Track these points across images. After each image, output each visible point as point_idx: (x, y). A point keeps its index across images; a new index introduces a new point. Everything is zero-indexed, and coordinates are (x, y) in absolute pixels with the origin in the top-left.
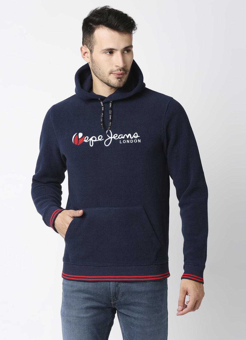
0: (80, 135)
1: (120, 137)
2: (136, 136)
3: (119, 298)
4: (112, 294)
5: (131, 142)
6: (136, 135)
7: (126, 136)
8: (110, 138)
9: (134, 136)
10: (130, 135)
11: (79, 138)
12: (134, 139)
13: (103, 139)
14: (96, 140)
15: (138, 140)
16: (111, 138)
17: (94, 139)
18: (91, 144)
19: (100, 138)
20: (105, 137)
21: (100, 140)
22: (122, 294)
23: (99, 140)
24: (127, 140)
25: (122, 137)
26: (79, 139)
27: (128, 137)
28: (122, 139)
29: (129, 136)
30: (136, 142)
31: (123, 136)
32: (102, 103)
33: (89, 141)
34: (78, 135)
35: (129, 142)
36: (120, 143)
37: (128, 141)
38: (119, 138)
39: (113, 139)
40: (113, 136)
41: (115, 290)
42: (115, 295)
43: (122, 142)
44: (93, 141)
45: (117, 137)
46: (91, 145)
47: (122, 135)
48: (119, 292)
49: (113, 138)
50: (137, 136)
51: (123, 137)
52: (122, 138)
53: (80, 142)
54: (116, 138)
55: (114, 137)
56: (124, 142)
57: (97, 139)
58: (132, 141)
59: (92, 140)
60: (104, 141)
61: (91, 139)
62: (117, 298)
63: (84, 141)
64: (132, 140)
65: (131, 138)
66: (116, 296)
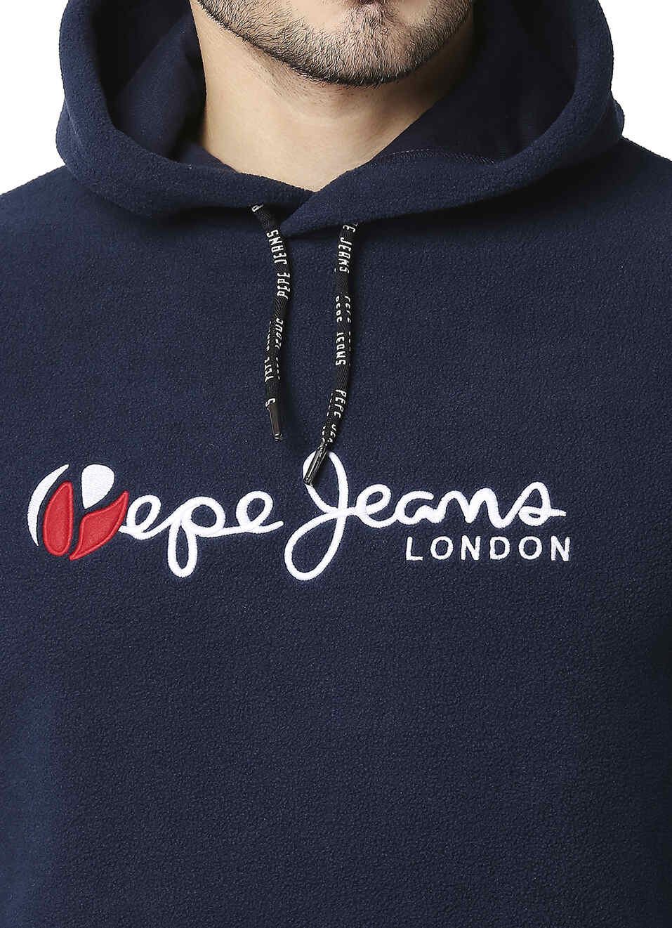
0: (97, 481)
1: (410, 510)
5: (493, 556)
6: (535, 500)
7: (453, 506)
8: (330, 513)
9: (521, 510)
10: (486, 495)
11: (88, 505)
12: (517, 530)
13: (280, 524)
14: (218, 530)
15: (554, 539)
16: (340, 514)
17: (203, 517)
18: (182, 561)
19: (255, 509)
20: (294, 508)
21: (254, 527)
23: (248, 526)
24: (465, 539)
25: (423, 513)
26: (80, 513)
27: (470, 513)
28: (425, 532)
29: (484, 506)
30: (537, 555)
31: (434, 505)
32: (274, 241)
33: (167, 531)
34: (73, 479)
35: (475, 555)
36: (409, 557)
37: (471, 548)
38: (399, 514)
39: (353, 524)
40: (352, 504)
43: (421, 547)
44: (193, 531)
45: (388, 512)
46: (183, 565)
47: (430, 496)
49: (352, 512)
50: (547, 512)
51: (436, 516)
52: (425, 522)
53: (94, 538)
54: (378, 516)
55: (364, 512)
56: (441, 550)
57: (231, 521)
58: (500, 548)
60: (283, 537)
61: (182, 516)
63: (123, 529)
64: (505, 540)
65: (498, 522)
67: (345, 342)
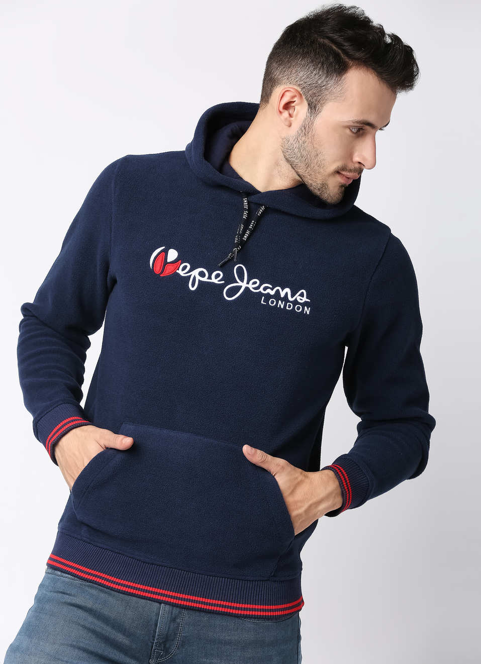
0: (173, 255)
1: (265, 289)
2: (302, 297)
3: (173, 650)
4: (157, 639)
5: (287, 308)
6: (302, 295)
7: (278, 291)
8: (240, 283)
9: (297, 297)
10: (287, 290)
11: (169, 260)
12: (295, 302)
13: (223, 282)
14: (205, 279)
15: (306, 307)
16: (244, 285)
17: (202, 274)
18: (193, 285)
19: (217, 276)
20: (229, 279)
21: (216, 281)
22: (183, 641)
23: (214, 280)
24: (280, 301)
25: (268, 291)
26: (166, 263)
27: (282, 294)
28: (268, 296)
29: (287, 293)
30: (300, 311)
31: (272, 289)
32: (245, 201)
33: (190, 276)
34: (165, 252)
35: (282, 307)
36: (262, 302)
37: (281, 304)
38: (261, 289)
39: (247, 289)
40: (248, 283)
41: (169, 628)
42: (165, 643)
43: (266, 300)
44: (198, 278)
45: (258, 288)
46: (193, 287)
47: (271, 286)
48: (175, 634)
49: (247, 285)
50: (305, 299)
51: (272, 293)
52: (268, 293)
53: (169, 270)
54: (255, 288)
55: (251, 286)
56: (272, 303)
57: (210, 278)
58: (289, 307)
59: (196, 276)
60: (224, 286)
61: (196, 273)
62: (167, 651)
63: (177, 271)
64: (291, 304)
65: (290, 299)
66: (167, 646)
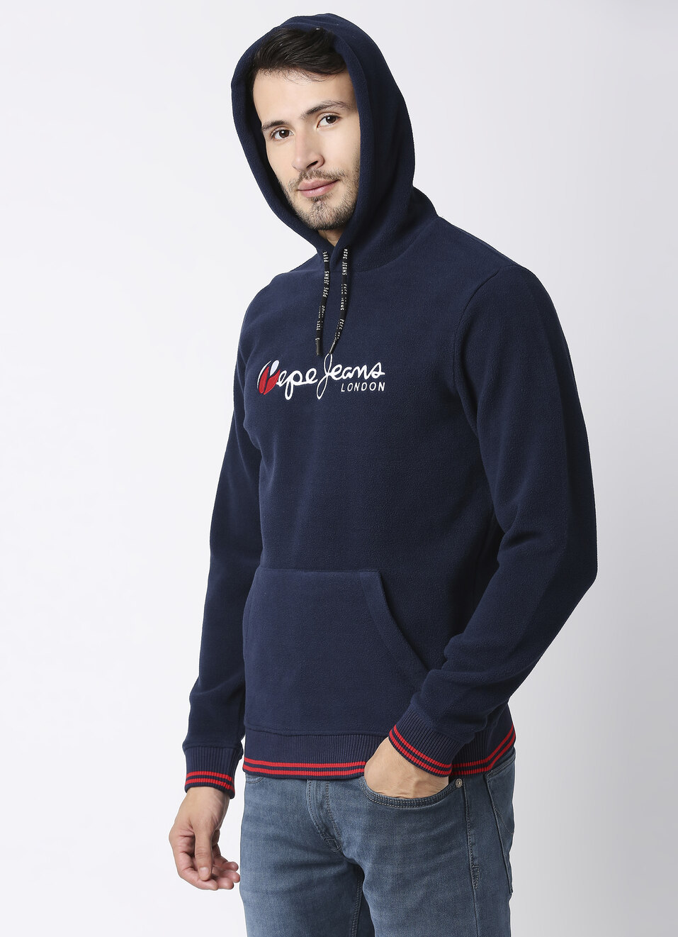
0: (275, 366)
1: (346, 373)
2: (376, 373)
5: (362, 390)
7: (356, 371)
8: (327, 375)
9: (373, 373)
10: (365, 368)
11: (271, 375)
12: (371, 379)
13: (316, 379)
14: (300, 383)
15: (380, 383)
17: (296, 378)
18: (288, 394)
19: (311, 375)
20: (320, 374)
23: (309, 381)
24: (356, 384)
25: (348, 375)
26: (269, 377)
27: (359, 374)
28: (347, 381)
29: (363, 372)
30: (374, 389)
31: (352, 371)
32: (327, 275)
33: (287, 383)
34: (269, 367)
35: (358, 390)
36: (342, 390)
37: (357, 387)
38: (343, 375)
39: (331, 379)
40: (330, 371)
43: (345, 388)
44: (293, 384)
45: (340, 374)
47: (351, 369)
49: (330, 374)
50: (380, 373)
51: (351, 376)
52: (348, 378)
53: (270, 387)
54: (337, 376)
55: (333, 374)
56: (350, 388)
57: (304, 380)
58: (364, 387)
59: (290, 381)
60: (316, 384)
63: (277, 383)
64: (366, 384)
65: (366, 377)
67: (344, 302)
